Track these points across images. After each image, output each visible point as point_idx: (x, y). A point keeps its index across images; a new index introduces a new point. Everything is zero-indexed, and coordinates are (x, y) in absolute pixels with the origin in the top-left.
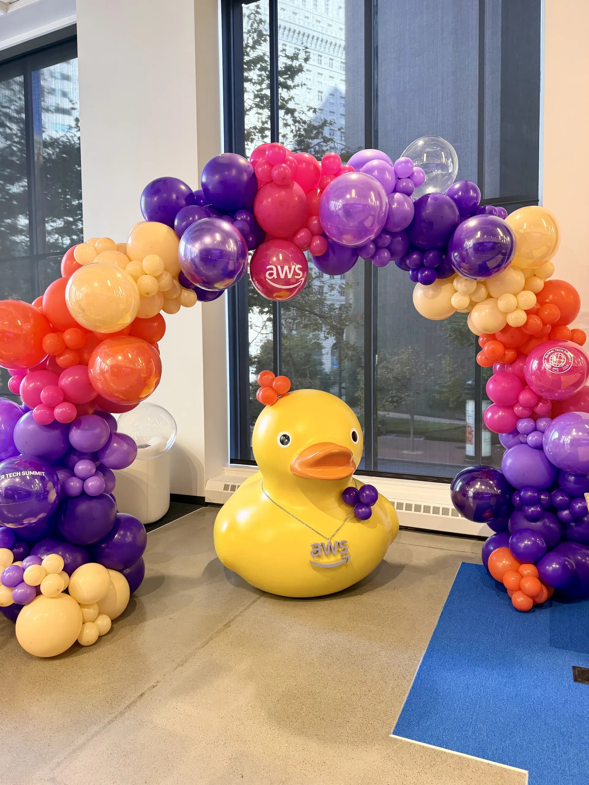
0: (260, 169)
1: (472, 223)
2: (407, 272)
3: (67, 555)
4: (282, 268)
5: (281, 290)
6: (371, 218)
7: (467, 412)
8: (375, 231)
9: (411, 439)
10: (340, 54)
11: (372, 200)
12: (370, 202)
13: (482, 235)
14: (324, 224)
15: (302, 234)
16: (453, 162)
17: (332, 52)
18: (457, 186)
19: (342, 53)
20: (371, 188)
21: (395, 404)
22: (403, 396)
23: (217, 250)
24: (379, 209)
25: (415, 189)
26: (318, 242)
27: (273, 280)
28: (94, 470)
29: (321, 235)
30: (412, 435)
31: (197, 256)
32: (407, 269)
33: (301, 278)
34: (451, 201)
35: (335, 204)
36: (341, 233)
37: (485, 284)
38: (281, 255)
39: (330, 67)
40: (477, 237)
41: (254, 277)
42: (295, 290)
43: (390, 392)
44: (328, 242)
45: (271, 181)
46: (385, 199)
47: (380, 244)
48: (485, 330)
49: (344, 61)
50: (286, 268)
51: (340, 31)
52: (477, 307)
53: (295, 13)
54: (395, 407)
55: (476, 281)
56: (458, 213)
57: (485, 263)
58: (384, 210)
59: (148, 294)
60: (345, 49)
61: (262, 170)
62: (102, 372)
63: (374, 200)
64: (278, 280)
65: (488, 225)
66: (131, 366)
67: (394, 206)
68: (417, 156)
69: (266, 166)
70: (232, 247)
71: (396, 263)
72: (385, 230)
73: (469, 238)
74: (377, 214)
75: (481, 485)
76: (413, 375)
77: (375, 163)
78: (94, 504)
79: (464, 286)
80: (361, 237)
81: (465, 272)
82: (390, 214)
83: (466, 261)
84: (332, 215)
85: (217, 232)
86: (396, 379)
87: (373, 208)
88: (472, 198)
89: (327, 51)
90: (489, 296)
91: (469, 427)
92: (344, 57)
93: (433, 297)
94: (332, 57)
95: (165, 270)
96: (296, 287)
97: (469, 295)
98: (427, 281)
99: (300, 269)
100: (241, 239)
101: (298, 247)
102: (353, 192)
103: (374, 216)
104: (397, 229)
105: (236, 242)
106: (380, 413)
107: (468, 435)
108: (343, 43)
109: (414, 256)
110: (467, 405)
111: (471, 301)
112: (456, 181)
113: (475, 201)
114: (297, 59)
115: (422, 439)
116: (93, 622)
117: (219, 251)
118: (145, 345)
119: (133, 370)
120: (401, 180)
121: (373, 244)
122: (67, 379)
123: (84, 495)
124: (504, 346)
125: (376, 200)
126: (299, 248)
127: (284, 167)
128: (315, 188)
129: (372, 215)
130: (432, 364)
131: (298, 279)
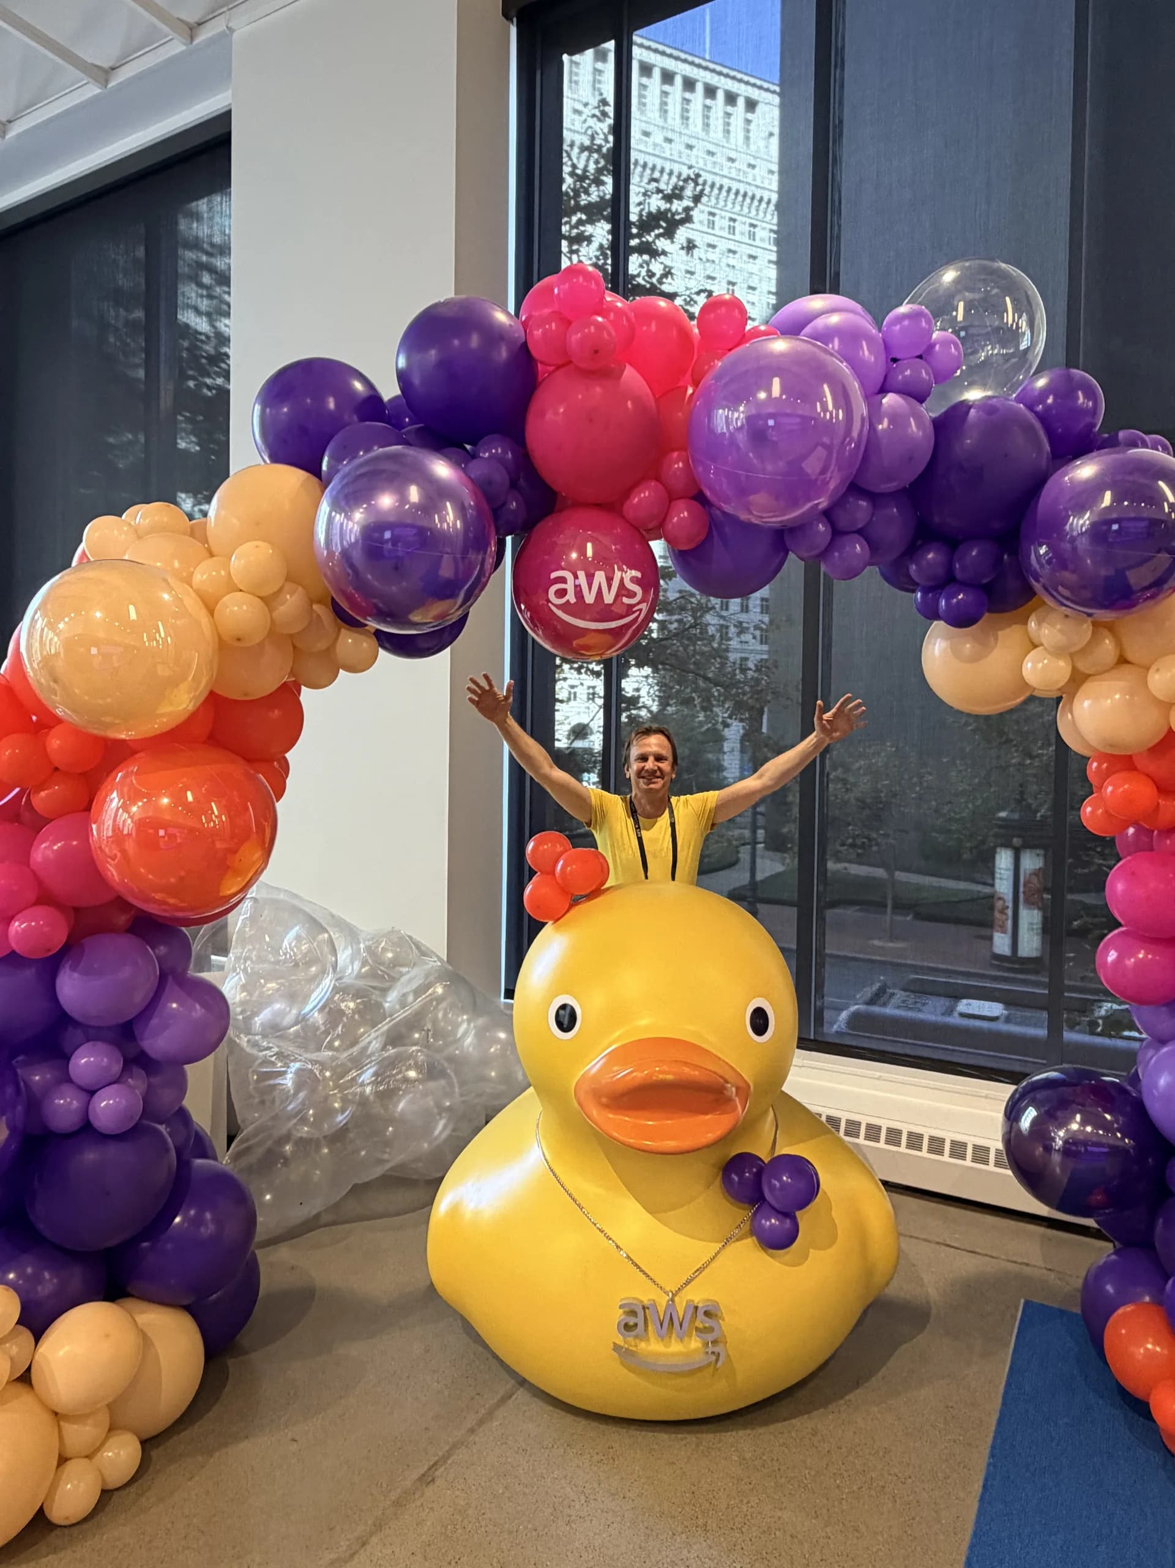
0: (538, 333)
1: (1085, 470)
2: (909, 594)
3: (47, 1275)
4: (590, 578)
5: (585, 631)
6: (820, 452)
7: (997, 870)
8: (832, 486)
9: (888, 917)
10: (769, 217)
11: (825, 409)
12: (819, 410)
13: (1117, 499)
14: (700, 469)
15: (644, 496)
16: (1031, 324)
17: (753, 212)
18: (1041, 383)
19: (773, 215)
20: (822, 374)
21: (860, 851)
22: (874, 835)
23: (412, 526)
24: (841, 432)
25: (935, 389)
26: (686, 514)
27: (566, 607)
28: (117, 1068)
29: (694, 498)
30: (889, 910)
31: (357, 541)
32: (909, 585)
33: (638, 603)
34: (1030, 416)
35: (727, 417)
36: (743, 491)
37: (1111, 628)
38: (589, 546)
39: (750, 238)
40: (1103, 505)
41: (522, 599)
42: (624, 635)
43: (850, 828)
44: (710, 515)
45: (566, 363)
46: (861, 408)
47: (843, 522)
48: (1111, 746)
49: (775, 228)
50: (600, 577)
51: (770, 176)
52: (1089, 687)
53: (690, 147)
54: (858, 855)
55: (1090, 620)
56: (1047, 447)
57: (1121, 573)
58: (855, 434)
59: (239, 640)
60: (778, 206)
61: (544, 333)
62: (118, 835)
63: (830, 406)
64: (579, 608)
65: (1131, 473)
66: (191, 823)
67: (880, 427)
68: (942, 307)
69: (554, 325)
70: (450, 519)
71: (882, 574)
72: (855, 488)
73: (1080, 509)
74: (837, 442)
75: (1084, 1123)
76: (895, 795)
77: (834, 319)
78: (113, 1152)
79: (1060, 631)
80: (795, 503)
81: (1063, 596)
82: (871, 444)
83: (1071, 566)
84: (718, 446)
85: (413, 481)
86: (862, 803)
87: (828, 427)
88: (1082, 412)
89: (746, 210)
90: (1123, 660)
91: (1000, 899)
92: (775, 221)
93: (975, 658)
94: (755, 222)
95: (289, 578)
96: (627, 626)
97: (1072, 656)
98: (961, 620)
99: (634, 580)
100: (477, 504)
101: (631, 525)
102: (776, 384)
103: (829, 448)
104: (889, 485)
105: (461, 509)
106: (831, 865)
107: (997, 915)
108: (775, 197)
109: (930, 556)
110: (997, 857)
111: (1075, 670)
112: (1039, 371)
113: (1088, 420)
114: (680, 197)
115: (909, 918)
116: (89, 1457)
117: (414, 531)
118: (236, 769)
119: (195, 834)
120: (899, 362)
121: (825, 520)
122: (49, 847)
123: (86, 1130)
124: (1158, 788)
125: (836, 406)
126: (637, 529)
127: (599, 326)
128: (681, 384)
129: (824, 446)
130: (930, 778)
131: (631, 607)
